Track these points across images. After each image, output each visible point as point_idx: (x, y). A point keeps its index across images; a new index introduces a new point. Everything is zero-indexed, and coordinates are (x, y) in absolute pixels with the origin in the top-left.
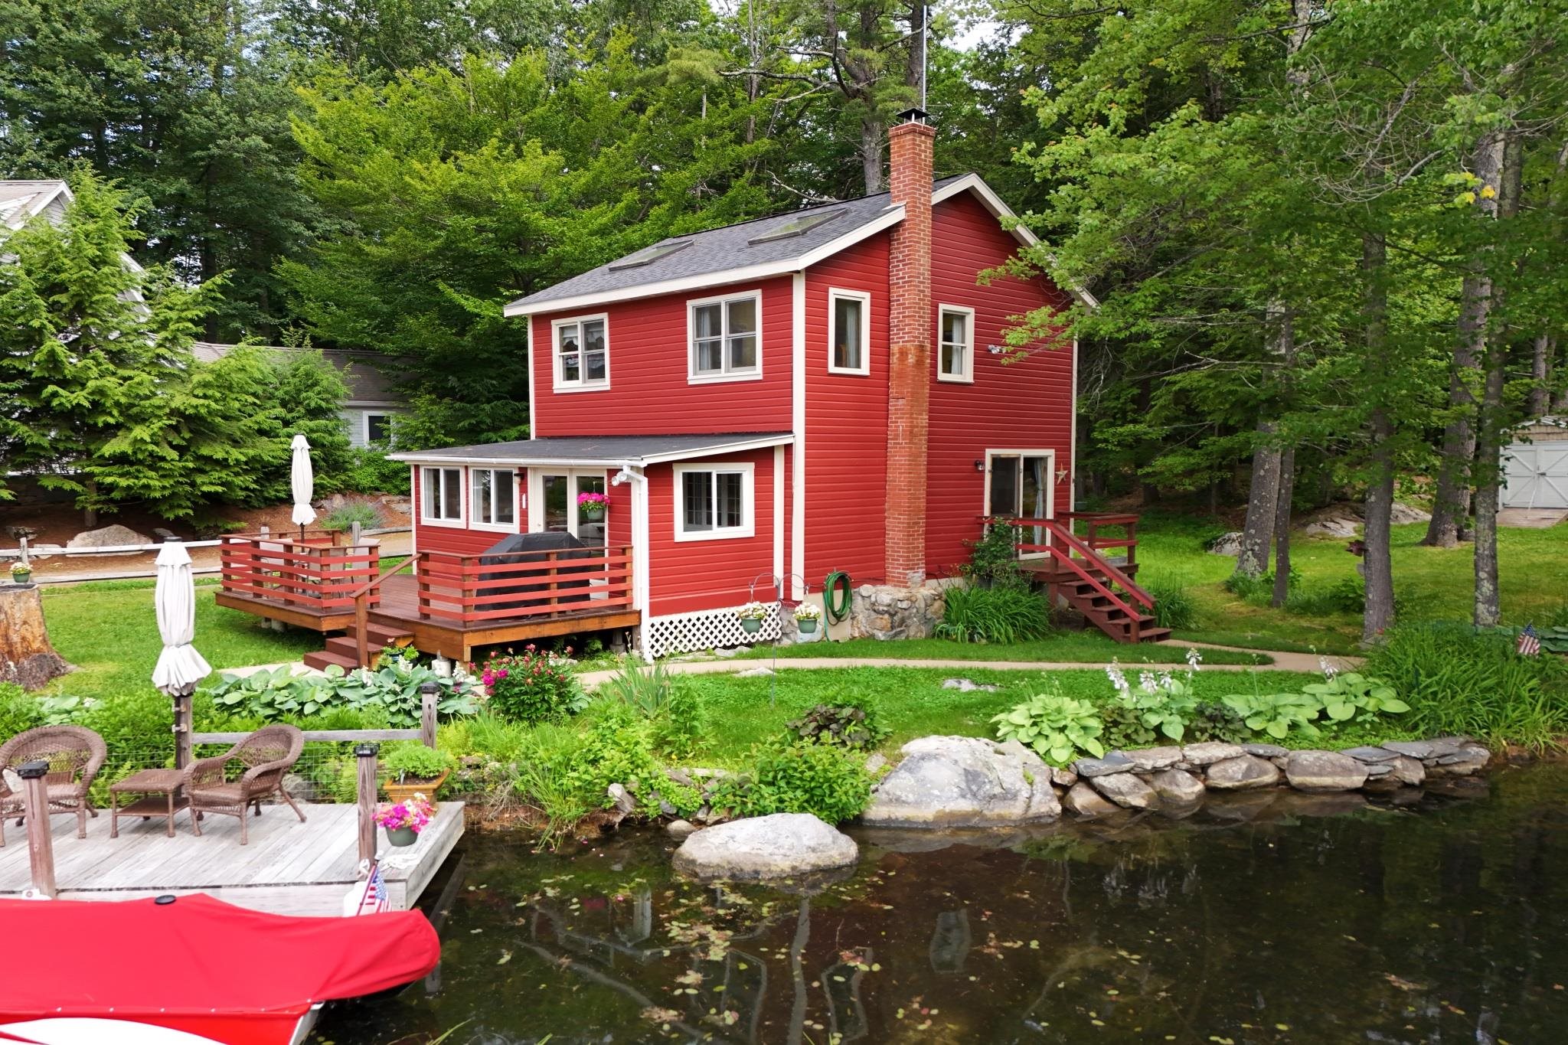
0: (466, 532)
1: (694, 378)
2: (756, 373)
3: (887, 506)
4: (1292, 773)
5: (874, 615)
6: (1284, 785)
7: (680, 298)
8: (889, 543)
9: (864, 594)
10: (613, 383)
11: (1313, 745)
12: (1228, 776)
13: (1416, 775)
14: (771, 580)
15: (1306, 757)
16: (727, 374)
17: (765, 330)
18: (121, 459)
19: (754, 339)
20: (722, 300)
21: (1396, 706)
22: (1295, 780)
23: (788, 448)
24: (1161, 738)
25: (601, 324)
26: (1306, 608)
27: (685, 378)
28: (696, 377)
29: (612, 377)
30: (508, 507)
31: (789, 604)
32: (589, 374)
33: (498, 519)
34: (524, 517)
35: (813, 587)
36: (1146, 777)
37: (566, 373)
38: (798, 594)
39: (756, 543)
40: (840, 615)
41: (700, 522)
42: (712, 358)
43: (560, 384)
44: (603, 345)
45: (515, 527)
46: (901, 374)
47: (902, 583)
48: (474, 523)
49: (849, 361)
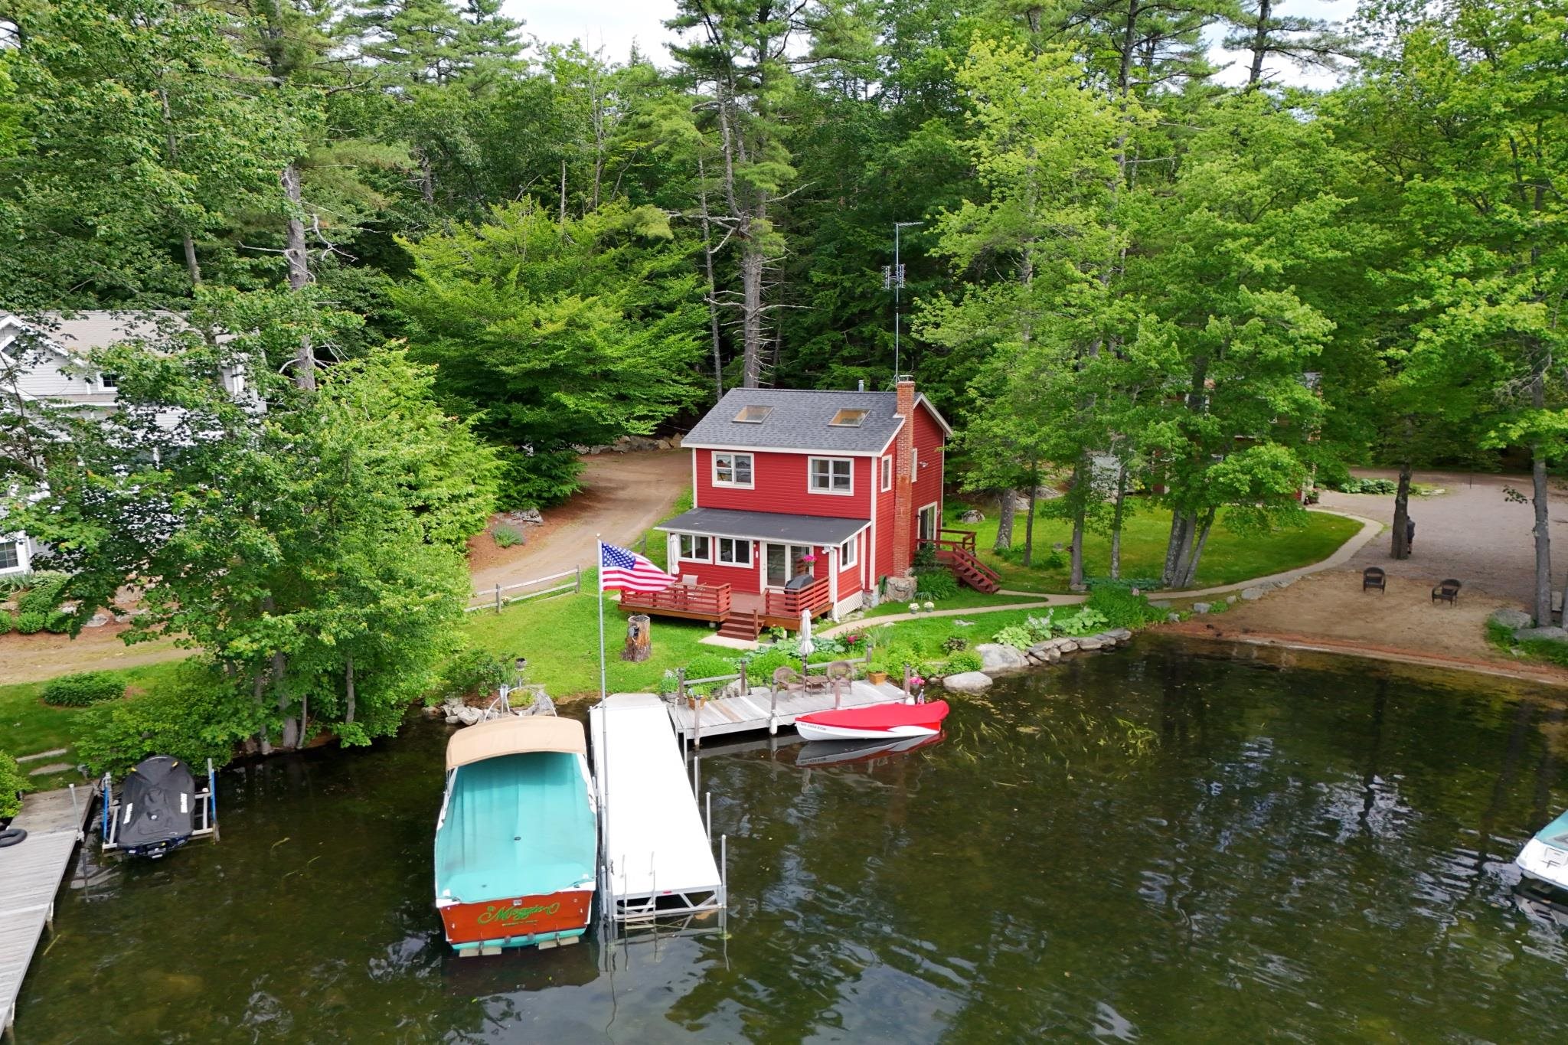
0: (714, 566)
2: (850, 492)
4: (1081, 645)
6: (1080, 649)
7: (806, 456)
8: (895, 559)
9: (892, 582)
10: (756, 486)
11: (1085, 635)
12: (1067, 648)
13: (1113, 642)
14: (860, 584)
15: (1086, 640)
16: (831, 491)
17: (855, 475)
19: (849, 478)
20: (830, 460)
21: (1104, 620)
22: (1082, 647)
23: (868, 530)
24: (1045, 639)
25: (749, 459)
26: (1039, 567)
27: (807, 490)
28: (812, 489)
29: (755, 483)
30: (743, 556)
31: (867, 590)
32: (739, 480)
33: (738, 560)
34: (757, 561)
35: (877, 583)
36: (1046, 651)
37: (721, 476)
38: (872, 586)
39: (857, 569)
40: (882, 592)
41: (845, 563)
42: (824, 482)
43: (716, 483)
44: (749, 466)
45: (750, 565)
46: (902, 488)
47: (902, 576)
48: (719, 562)
49: (886, 486)
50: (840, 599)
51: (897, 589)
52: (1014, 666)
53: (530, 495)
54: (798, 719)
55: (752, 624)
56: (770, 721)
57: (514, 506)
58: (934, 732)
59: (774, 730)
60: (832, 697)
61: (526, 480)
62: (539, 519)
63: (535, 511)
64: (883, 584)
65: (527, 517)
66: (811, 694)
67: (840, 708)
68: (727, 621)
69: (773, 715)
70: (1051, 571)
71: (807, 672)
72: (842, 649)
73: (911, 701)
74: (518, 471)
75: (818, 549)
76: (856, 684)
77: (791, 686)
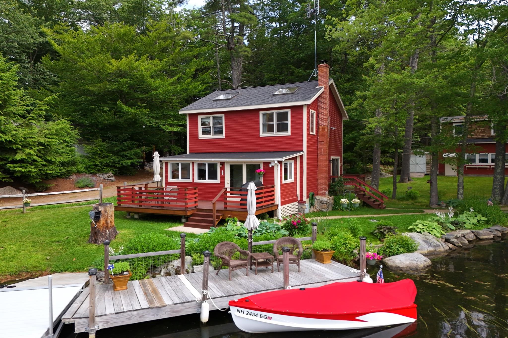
0: (193, 183)
1: (262, 134)
2: (288, 133)
3: (318, 173)
4: (479, 236)
5: (321, 204)
6: (478, 239)
7: (257, 110)
8: (319, 183)
9: (318, 198)
10: (226, 136)
13: (500, 234)
14: (296, 195)
15: (480, 231)
16: (275, 133)
17: (291, 121)
18: (22, 161)
19: (287, 124)
20: (275, 112)
21: (484, 219)
22: (481, 237)
23: (301, 157)
25: (221, 117)
27: (259, 135)
29: (225, 134)
30: (213, 175)
31: (302, 202)
32: (215, 133)
33: (209, 178)
34: (223, 177)
35: (308, 197)
36: (457, 238)
37: (204, 132)
38: (305, 199)
39: (294, 184)
40: (312, 205)
41: (286, 178)
42: (270, 129)
43: (201, 136)
44: (222, 124)
45: (218, 181)
46: (323, 135)
47: (324, 195)
48: (197, 180)
49: (312, 131)
50: (282, 204)
51: (321, 202)
52: (438, 249)
53: (107, 165)
54: (232, 303)
55: (211, 216)
56: (200, 305)
57: (99, 171)
58: (413, 320)
59: (205, 317)
60: (280, 276)
61: (107, 157)
62: (113, 178)
63: (111, 174)
64: (312, 197)
65: (105, 176)
66: (257, 272)
67: (289, 288)
68: (193, 215)
69: (205, 297)
70: (410, 201)
71: (253, 249)
72: (287, 233)
73: (368, 280)
74: (102, 151)
75: (266, 164)
76: (303, 262)
77: (233, 262)
